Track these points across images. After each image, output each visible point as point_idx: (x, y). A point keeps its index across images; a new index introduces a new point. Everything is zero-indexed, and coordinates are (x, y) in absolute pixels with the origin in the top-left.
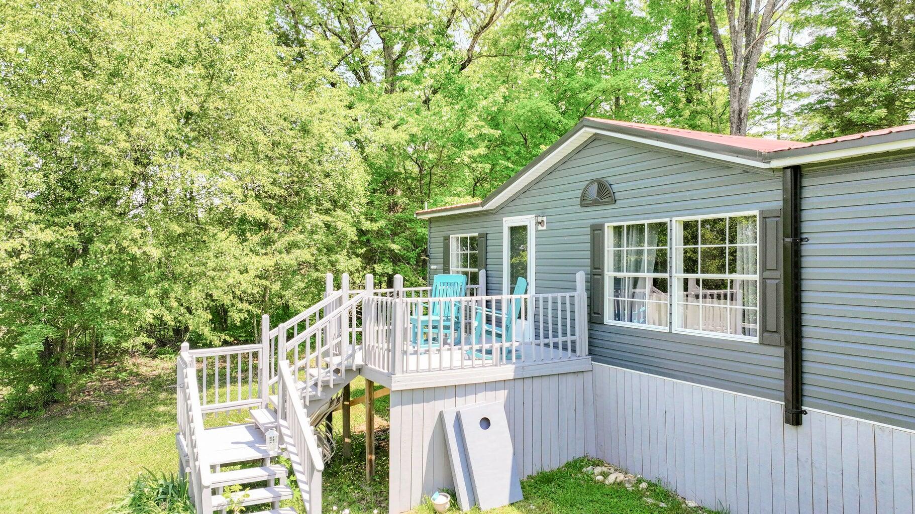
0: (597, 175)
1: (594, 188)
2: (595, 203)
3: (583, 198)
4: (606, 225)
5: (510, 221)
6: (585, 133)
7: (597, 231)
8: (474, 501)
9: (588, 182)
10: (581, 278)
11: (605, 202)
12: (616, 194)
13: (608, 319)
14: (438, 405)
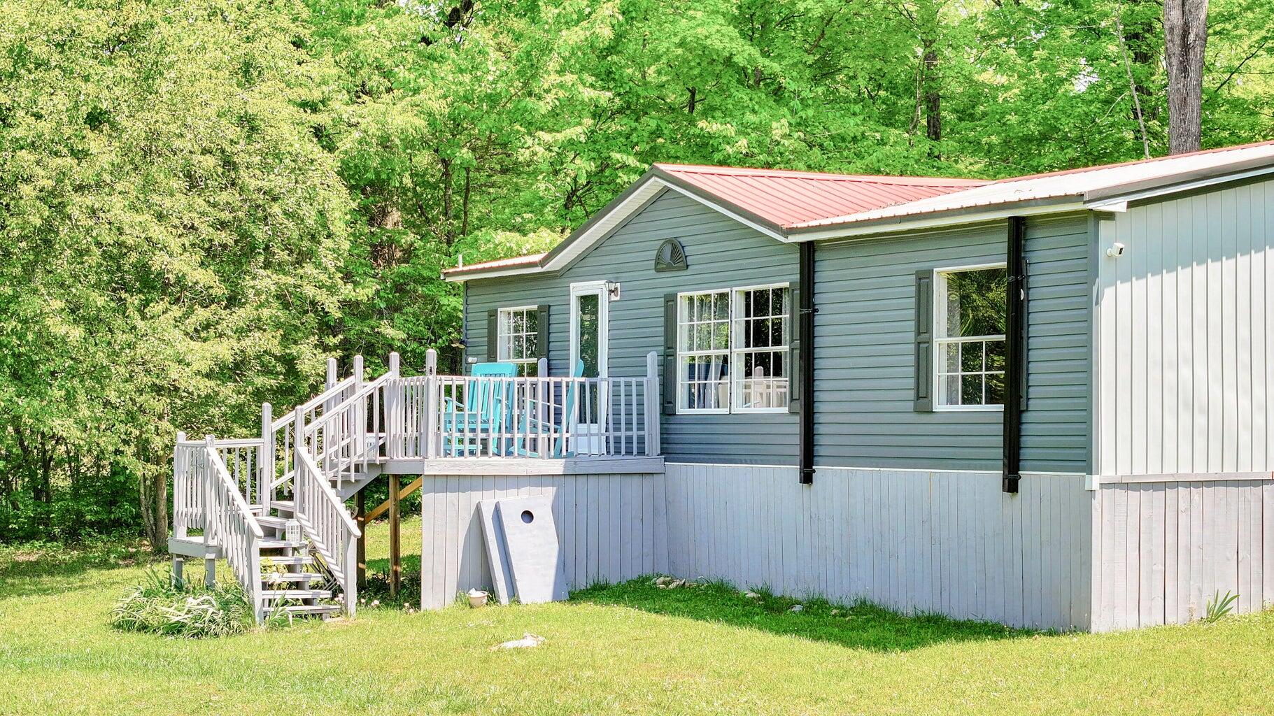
0: (668, 234)
1: (668, 251)
2: (669, 268)
3: (658, 260)
4: (679, 295)
5: (579, 288)
6: (653, 186)
7: (670, 302)
8: (513, 592)
9: (663, 241)
10: (652, 360)
11: (679, 267)
12: (688, 258)
13: (682, 408)
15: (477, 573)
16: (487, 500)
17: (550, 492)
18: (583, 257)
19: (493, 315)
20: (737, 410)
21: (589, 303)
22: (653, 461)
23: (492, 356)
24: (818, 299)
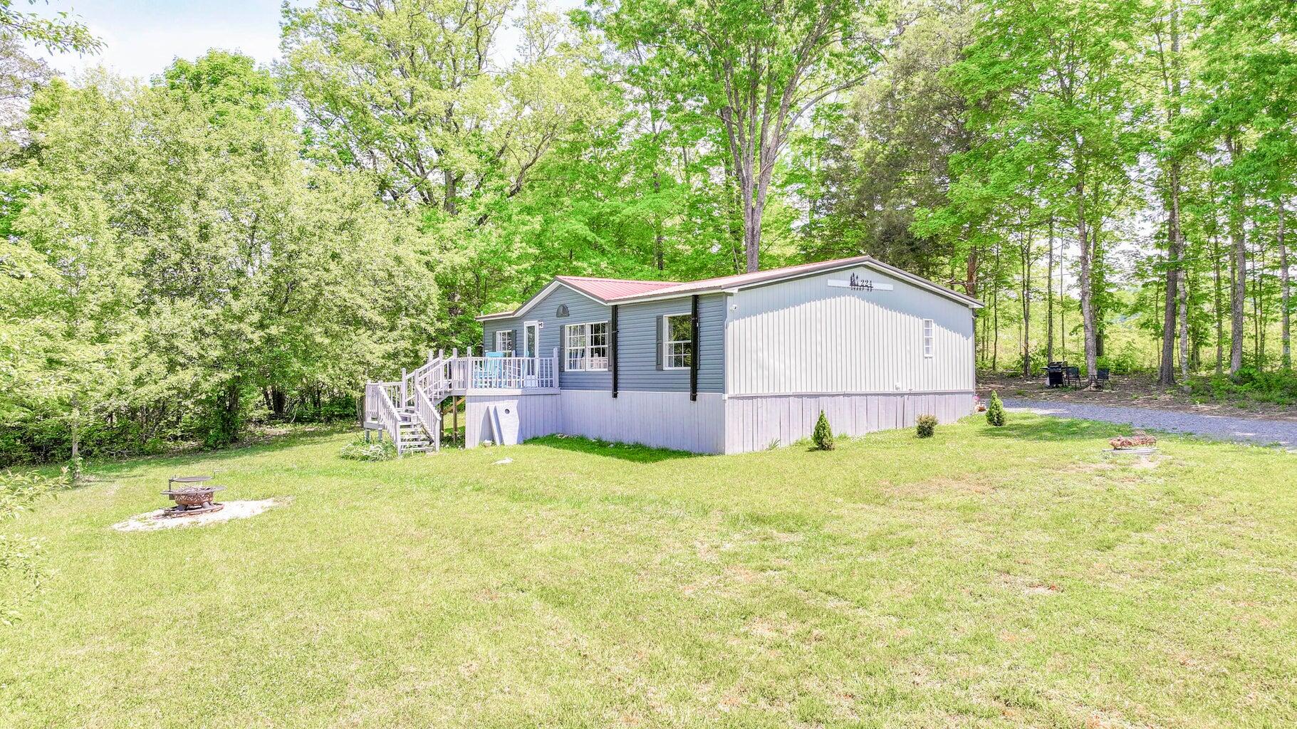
0: (562, 303)
4: (566, 326)
5: (527, 324)
6: (556, 284)
7: (562, 328)
8: (501, 441)
10: (555, 351)
12: (569, 312)
13: (567, 369)
14: (487, 404)
15: (487, 433)
16: (491, 406)
17: (516, 402)
18: (528, 312)
19: (494, 334)
20: (588, 369)
21: (531, 329)
22: (556, 389)
23: (494, 349)
24: (619, 327)
